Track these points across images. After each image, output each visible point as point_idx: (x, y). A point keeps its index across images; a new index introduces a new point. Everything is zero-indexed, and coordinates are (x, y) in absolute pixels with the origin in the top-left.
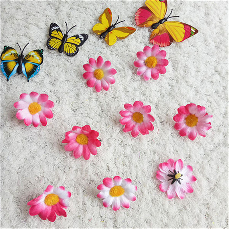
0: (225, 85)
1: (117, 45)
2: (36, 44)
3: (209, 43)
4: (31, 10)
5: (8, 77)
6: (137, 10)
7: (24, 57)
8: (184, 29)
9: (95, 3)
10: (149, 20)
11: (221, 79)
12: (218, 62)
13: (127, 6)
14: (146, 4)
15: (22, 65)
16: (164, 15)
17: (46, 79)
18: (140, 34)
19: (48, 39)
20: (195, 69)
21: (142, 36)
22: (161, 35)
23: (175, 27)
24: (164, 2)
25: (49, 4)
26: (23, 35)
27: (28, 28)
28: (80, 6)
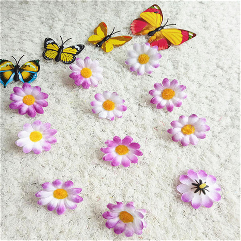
1: (114, 52)
2: (32, 56)
3: (209, 44)
4: (24, 28)
5: (5, 84)
7: (20, 67)
8: (182, 34)
9: (89, 19)
10: (145, 29)
11: (224, 73)
12: (219, 59)
13: (122, 20)
14: (141, 16)
15: (19, 74)
16: (160, 23)
17: (44, 84)
18: (137, 41)
19: (44, 51)
20: (197, 67)
21: (140, 43)
22: (158, 41)
23: (173, 34)
25: (42, 23)
26: (17, 50)
27: (23, 43)
28: (74, 22)
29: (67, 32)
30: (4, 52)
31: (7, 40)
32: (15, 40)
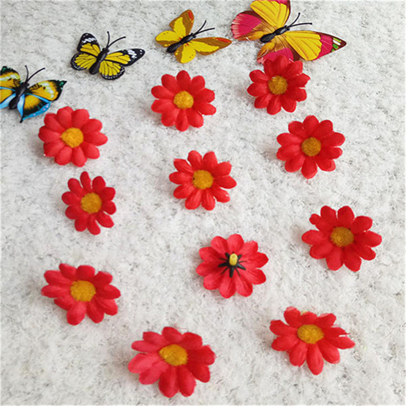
0: (396, 129)
4: (49, 17)
6: (235, 16)
8: (321, 42)
9: (162, 6)
10: (256, 29)
11: (390, 119)
13: (218, 10)
14: (252, 7)
16: (283, 21)
18: (239, 51)
19: (75, 56)
22: (278, 52)
23: (305, 40)
24: (285, 4)
25: (82, 9)
26: (32, 52)
27: (43, 42)
28: (135, 10)
29: (121, 25)
30: (9, 55)
31: (18, 35)
32: (32, 35)
